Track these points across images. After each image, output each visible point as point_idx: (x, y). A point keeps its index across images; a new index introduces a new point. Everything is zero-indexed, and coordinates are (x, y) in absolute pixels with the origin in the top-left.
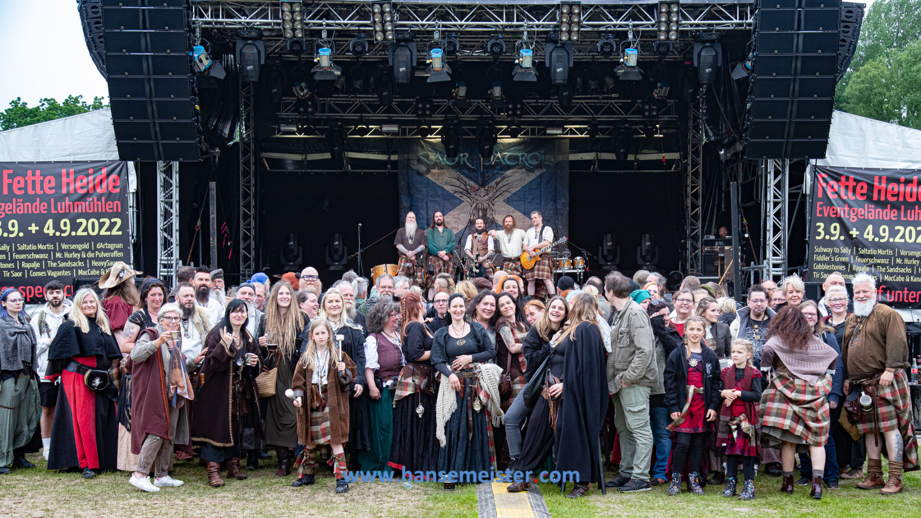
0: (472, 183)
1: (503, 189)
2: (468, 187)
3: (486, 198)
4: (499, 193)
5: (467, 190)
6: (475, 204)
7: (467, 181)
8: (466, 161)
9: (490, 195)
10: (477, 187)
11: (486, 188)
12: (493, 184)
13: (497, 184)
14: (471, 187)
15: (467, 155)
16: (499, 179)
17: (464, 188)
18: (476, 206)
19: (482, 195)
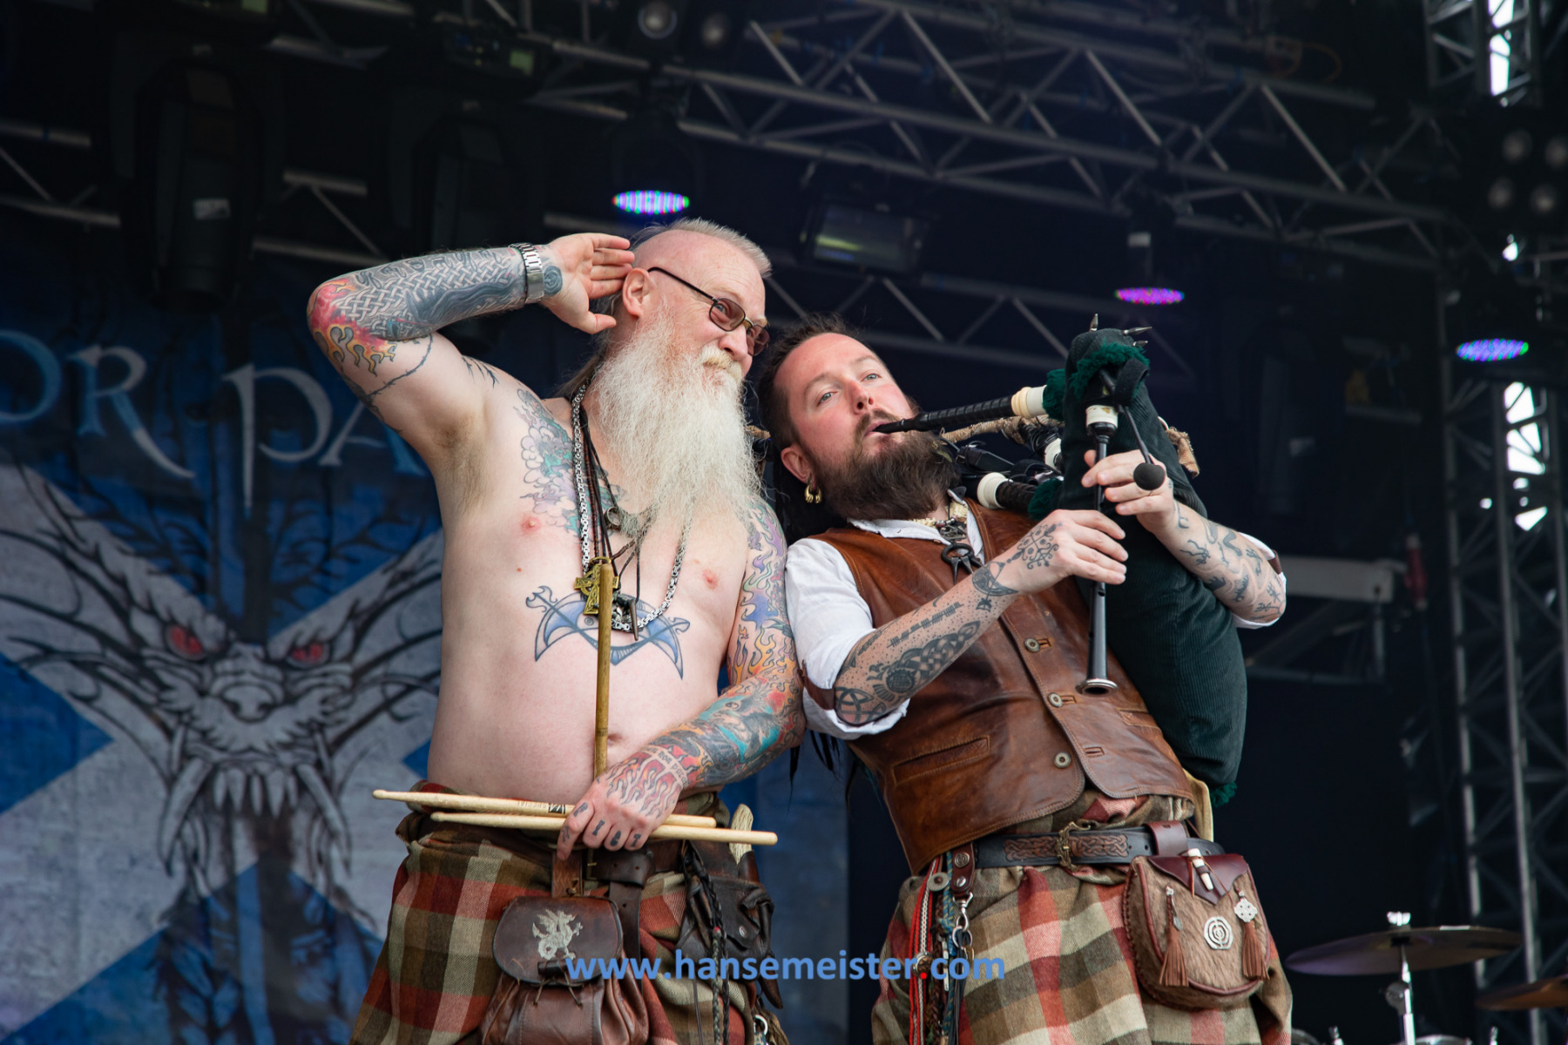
0: (170, 593)
1: (399, 665)
2: (145, 627)
3: (280, 726)
4: (370, 698)
5: (134, 651)
6: (194, 770)
7: (135, 569)
8: (127, 412)
9: (309, 708)
10: (210, 629)
11: (279, 645)
12: (327, 619)
13: (363, 620)
14: (167, 624)
15: (137, 366)
16: (371, 587)
17: (113, 627)
18: (205, 787)
19: (250, 697)
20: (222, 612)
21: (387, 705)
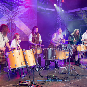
14: (7, 10)
18: (9, 18)
19: (11, 14)
20: (9, 10)
21: (17, 15)
